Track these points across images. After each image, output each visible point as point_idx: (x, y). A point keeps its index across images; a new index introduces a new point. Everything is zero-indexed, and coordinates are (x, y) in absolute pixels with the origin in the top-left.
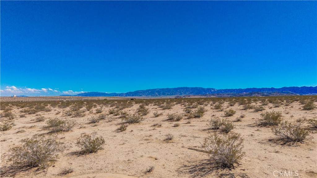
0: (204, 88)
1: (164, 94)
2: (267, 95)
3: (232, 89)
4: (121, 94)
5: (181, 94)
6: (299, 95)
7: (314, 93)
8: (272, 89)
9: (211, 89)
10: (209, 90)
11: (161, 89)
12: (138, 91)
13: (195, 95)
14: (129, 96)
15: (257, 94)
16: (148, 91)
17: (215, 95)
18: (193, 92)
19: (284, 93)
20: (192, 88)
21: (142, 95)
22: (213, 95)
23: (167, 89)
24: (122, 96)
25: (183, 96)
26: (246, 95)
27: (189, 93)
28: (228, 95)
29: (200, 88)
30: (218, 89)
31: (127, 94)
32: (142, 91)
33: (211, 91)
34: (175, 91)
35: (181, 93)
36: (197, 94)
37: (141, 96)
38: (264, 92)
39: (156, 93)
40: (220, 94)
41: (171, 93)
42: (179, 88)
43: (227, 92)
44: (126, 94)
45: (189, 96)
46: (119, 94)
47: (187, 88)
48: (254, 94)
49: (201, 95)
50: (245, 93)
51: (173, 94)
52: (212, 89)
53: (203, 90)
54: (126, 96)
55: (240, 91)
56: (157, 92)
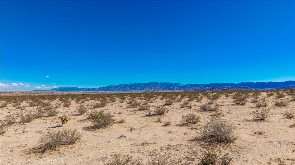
0: (172, 84)
1: (135, 89)
2: (226, 90)
3: (197, 84)
4: (94, 89)
5: (151, 89)
6: (254, 89)
7: (267, 87)
8: (232, 84)
9: (177, 84)
10: (176, 85)
11: (132, 84)
12: (111, 86)
13: (163, 90)
14: (102, 90)
15: (218, 89)
16: (120, 86)
17: (181, 90)
18: (161, 87)
19: (241, 88)
20: (161, 83)
21: (115, 90)
22: (179, 89)
23: (139, 84)
24: (95, 91)
25: (152, 91)
26: (208, 90)
27: (158, 88)
28: (193, 89)
29: (168, 83)
30: (184, 84)
31: (100, 89)
32: (115, 85)
33: (178, 85)
34: (145, 86)
35: (151, 87)
36: (166, 89)
37: (113, 90)
38: (224, 87)
39: (128, 88)
40: (186, 89)
41: (141, 88)
42: (149, 84)
43: (192, 87)
44: (98, 88)
45: (158, 91)
46: (92, 89)
47: (156, 83)
48: (215, 88)
49: (168, 90)
50: (207, 88)
51: (143, 89)
52: (179, 84)
53: (171, 85)
54: (99, 90)
55: (205, 86)
56: (128, 86)
